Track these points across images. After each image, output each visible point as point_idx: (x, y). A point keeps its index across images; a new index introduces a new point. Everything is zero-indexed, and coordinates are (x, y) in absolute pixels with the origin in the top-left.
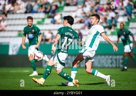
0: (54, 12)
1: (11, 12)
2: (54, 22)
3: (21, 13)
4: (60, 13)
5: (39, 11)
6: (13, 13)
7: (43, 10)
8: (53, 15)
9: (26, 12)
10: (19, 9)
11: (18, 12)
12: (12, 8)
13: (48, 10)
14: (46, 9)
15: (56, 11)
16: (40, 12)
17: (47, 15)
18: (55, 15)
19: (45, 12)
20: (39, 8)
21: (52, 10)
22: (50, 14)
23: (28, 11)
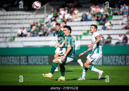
0: (105, 20)
1: (70, 20)
2: (105, 28)
3: (78, 21)
4: (109, 21)
5: (92, 19)
6: (71, 21)
7: (96, 18)
8: (103, 23)
9: (82, 21)
10: (76, 18)
11: (75, 20)
12: (71, 17)
13: (99, 19)
14: (98, 17)
15: (106, 19)
16: (94, 20)
17: (99, 23)
18: (106, 23)
19: (97, 20)
20: (92, 17)
21: (102, 19)
22: (101, 22)
23: (84, 20)
